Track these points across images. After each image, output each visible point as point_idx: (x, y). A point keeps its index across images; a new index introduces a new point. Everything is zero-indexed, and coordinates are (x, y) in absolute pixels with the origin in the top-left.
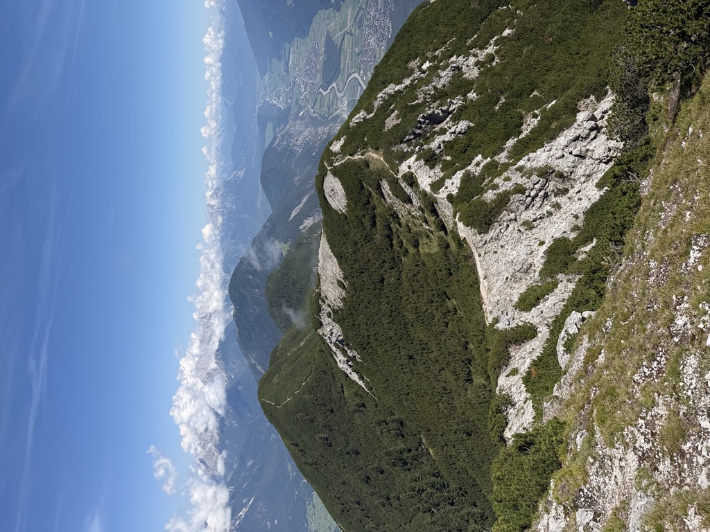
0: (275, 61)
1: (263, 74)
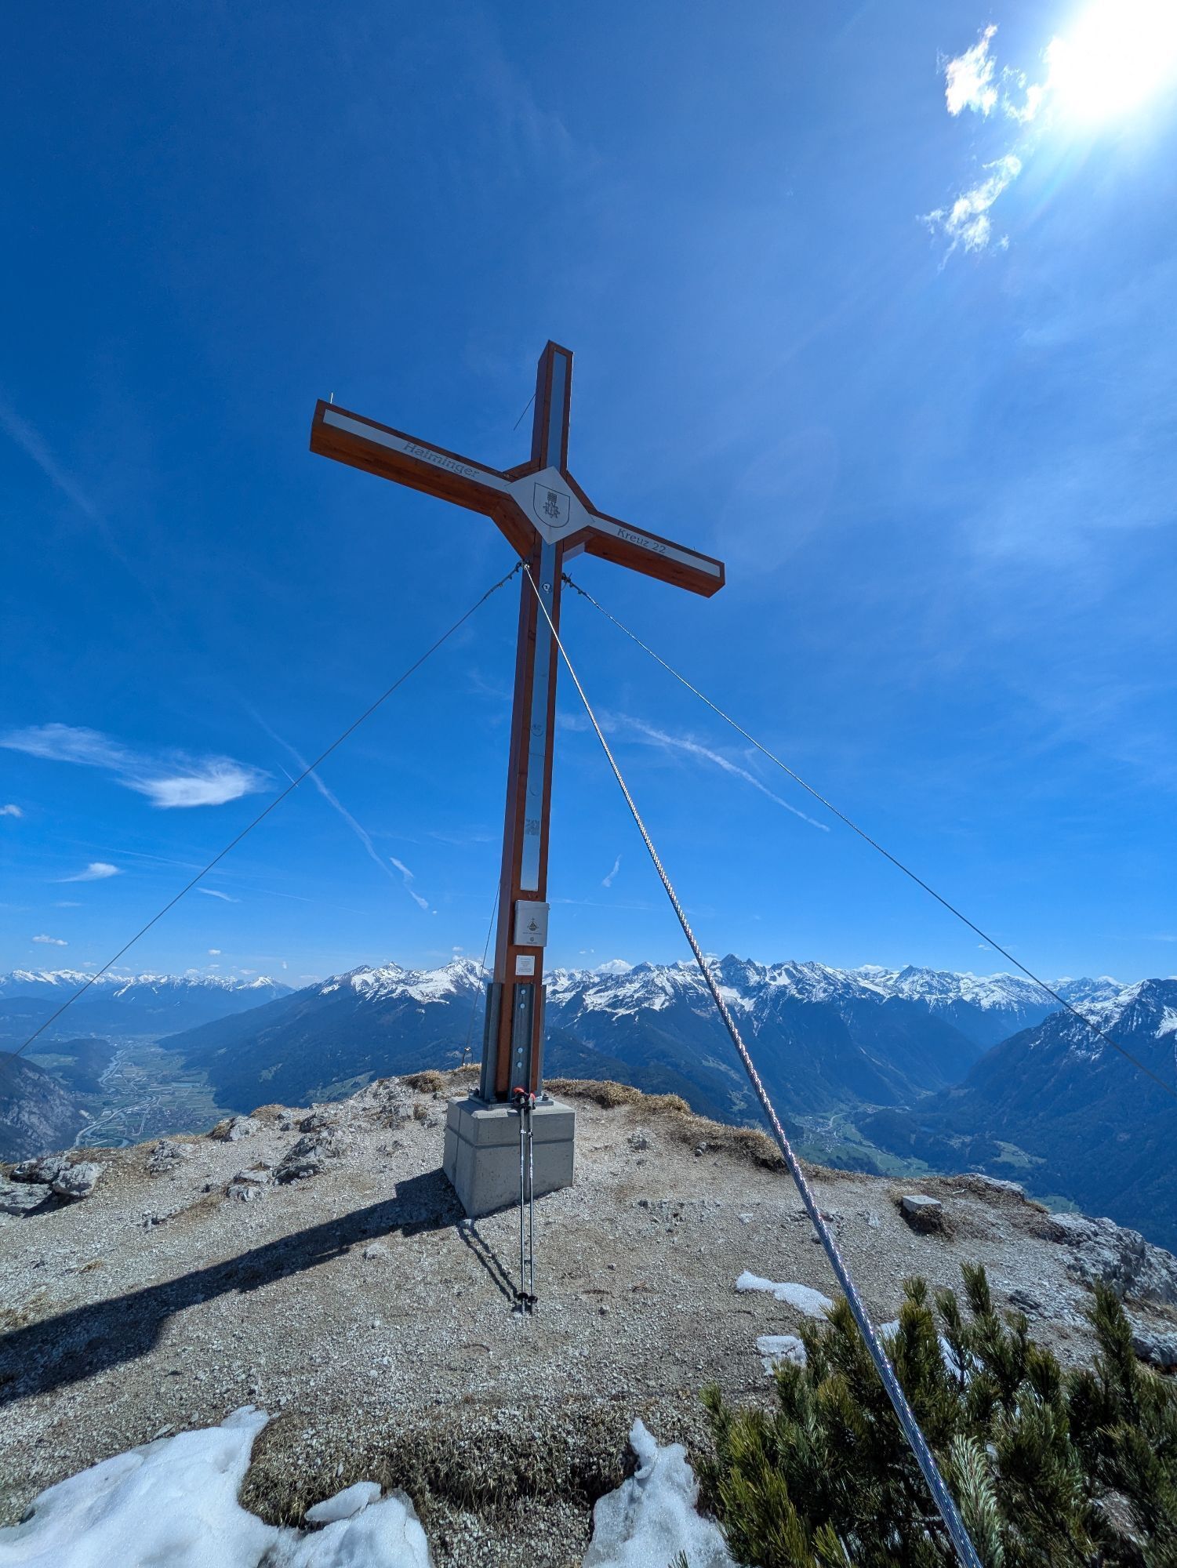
0: (181, 1061)
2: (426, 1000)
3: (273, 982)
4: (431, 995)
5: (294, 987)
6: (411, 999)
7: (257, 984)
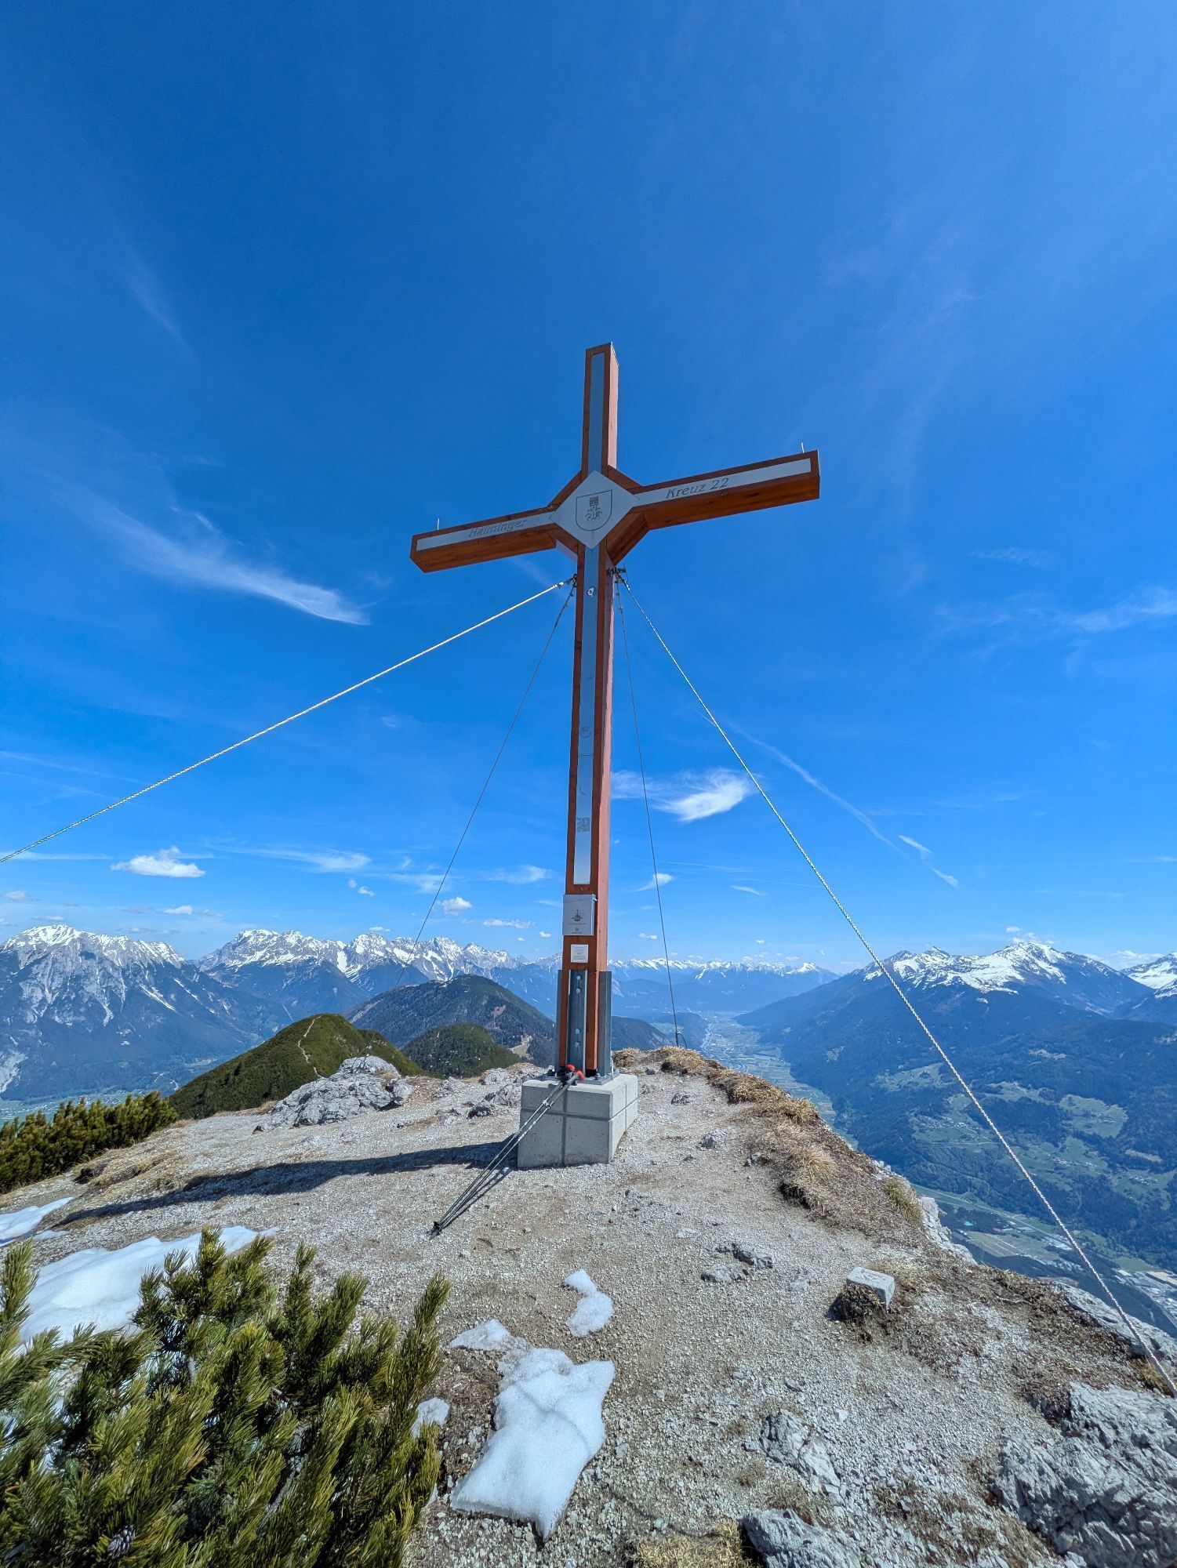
0: (757, 1036)
1: (739, 1020)
2: (986, 989)
3: (817, 967)
4: (990, 983)
5: (837, 973)
6: (967, 987)
7: (803, 970)
